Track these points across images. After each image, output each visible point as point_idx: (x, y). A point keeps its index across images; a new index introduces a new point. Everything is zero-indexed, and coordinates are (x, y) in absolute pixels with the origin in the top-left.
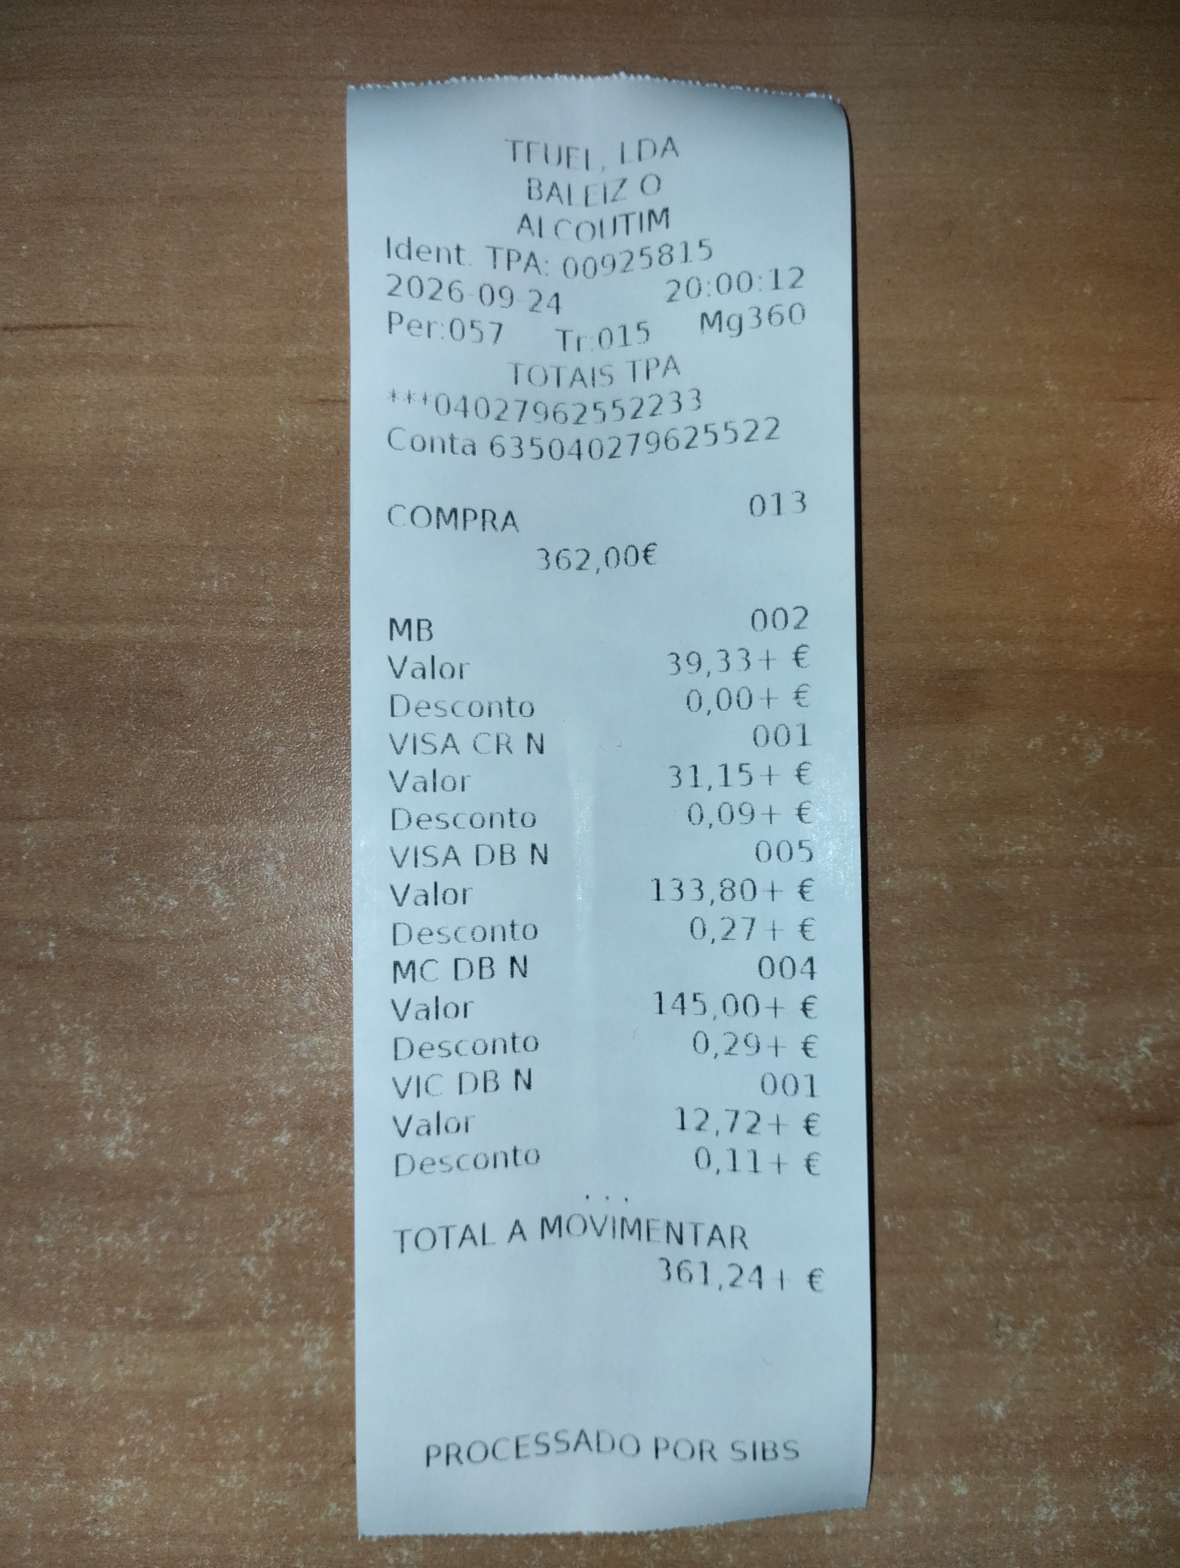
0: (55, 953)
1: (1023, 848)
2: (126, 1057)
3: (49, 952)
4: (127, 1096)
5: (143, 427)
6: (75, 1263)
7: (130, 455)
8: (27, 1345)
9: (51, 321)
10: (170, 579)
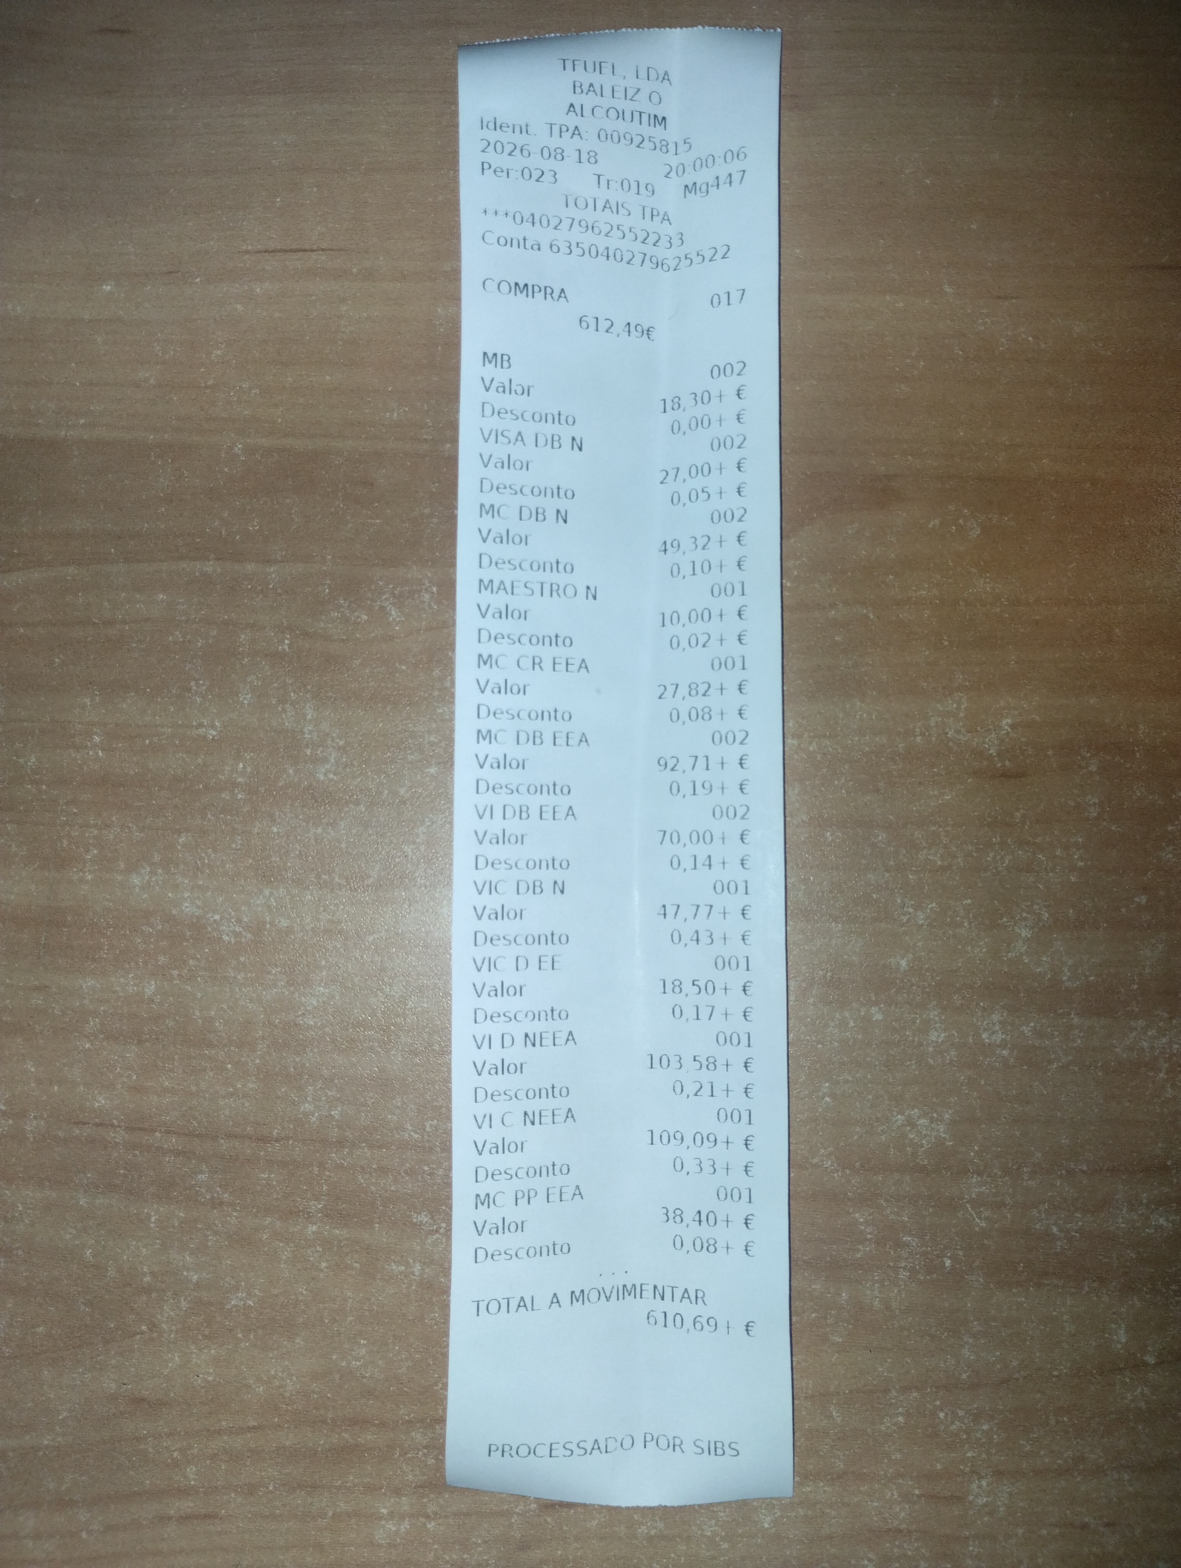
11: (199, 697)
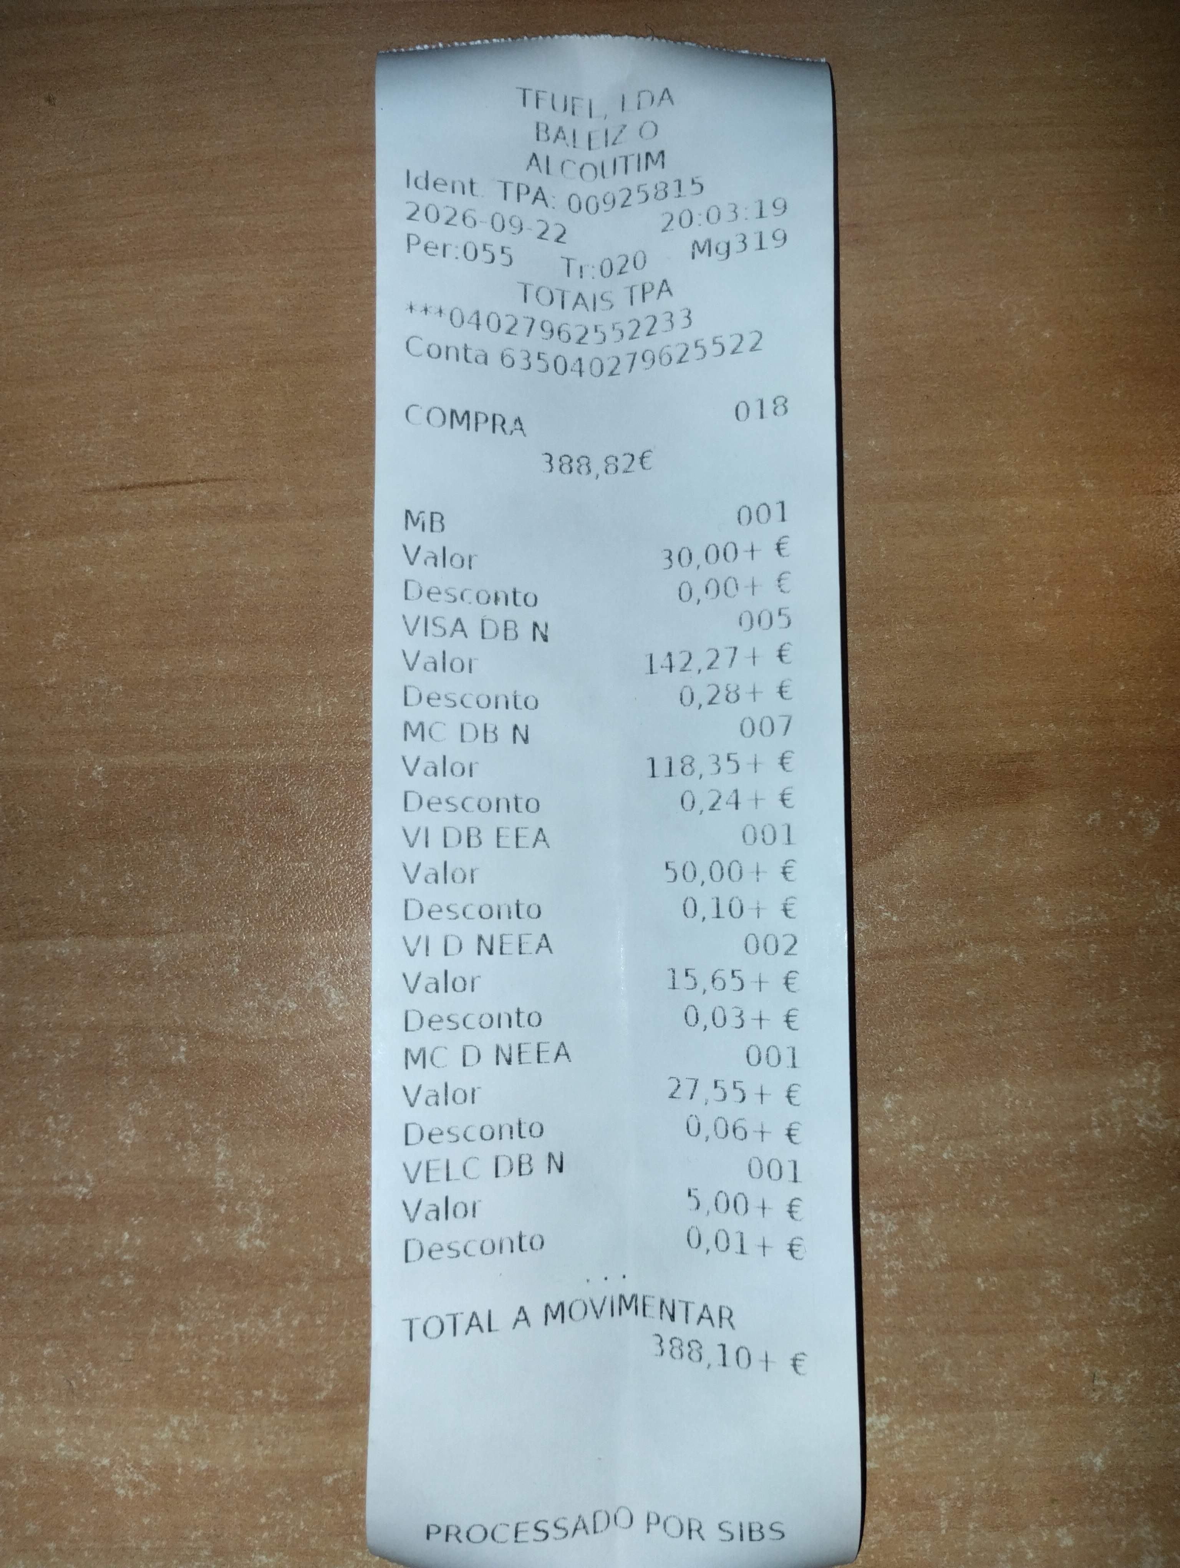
0: (186, 1058)
1: (1088, 918)
2: (254, 1152)
3: (180, 1056)
4: (257, 1188)
5: (249, 569)
6: (214, 1350)
7: (237, 596)
8: (172, 1428)
9: (162, 479)
10: (278, 706)
11: (59, 1139)
